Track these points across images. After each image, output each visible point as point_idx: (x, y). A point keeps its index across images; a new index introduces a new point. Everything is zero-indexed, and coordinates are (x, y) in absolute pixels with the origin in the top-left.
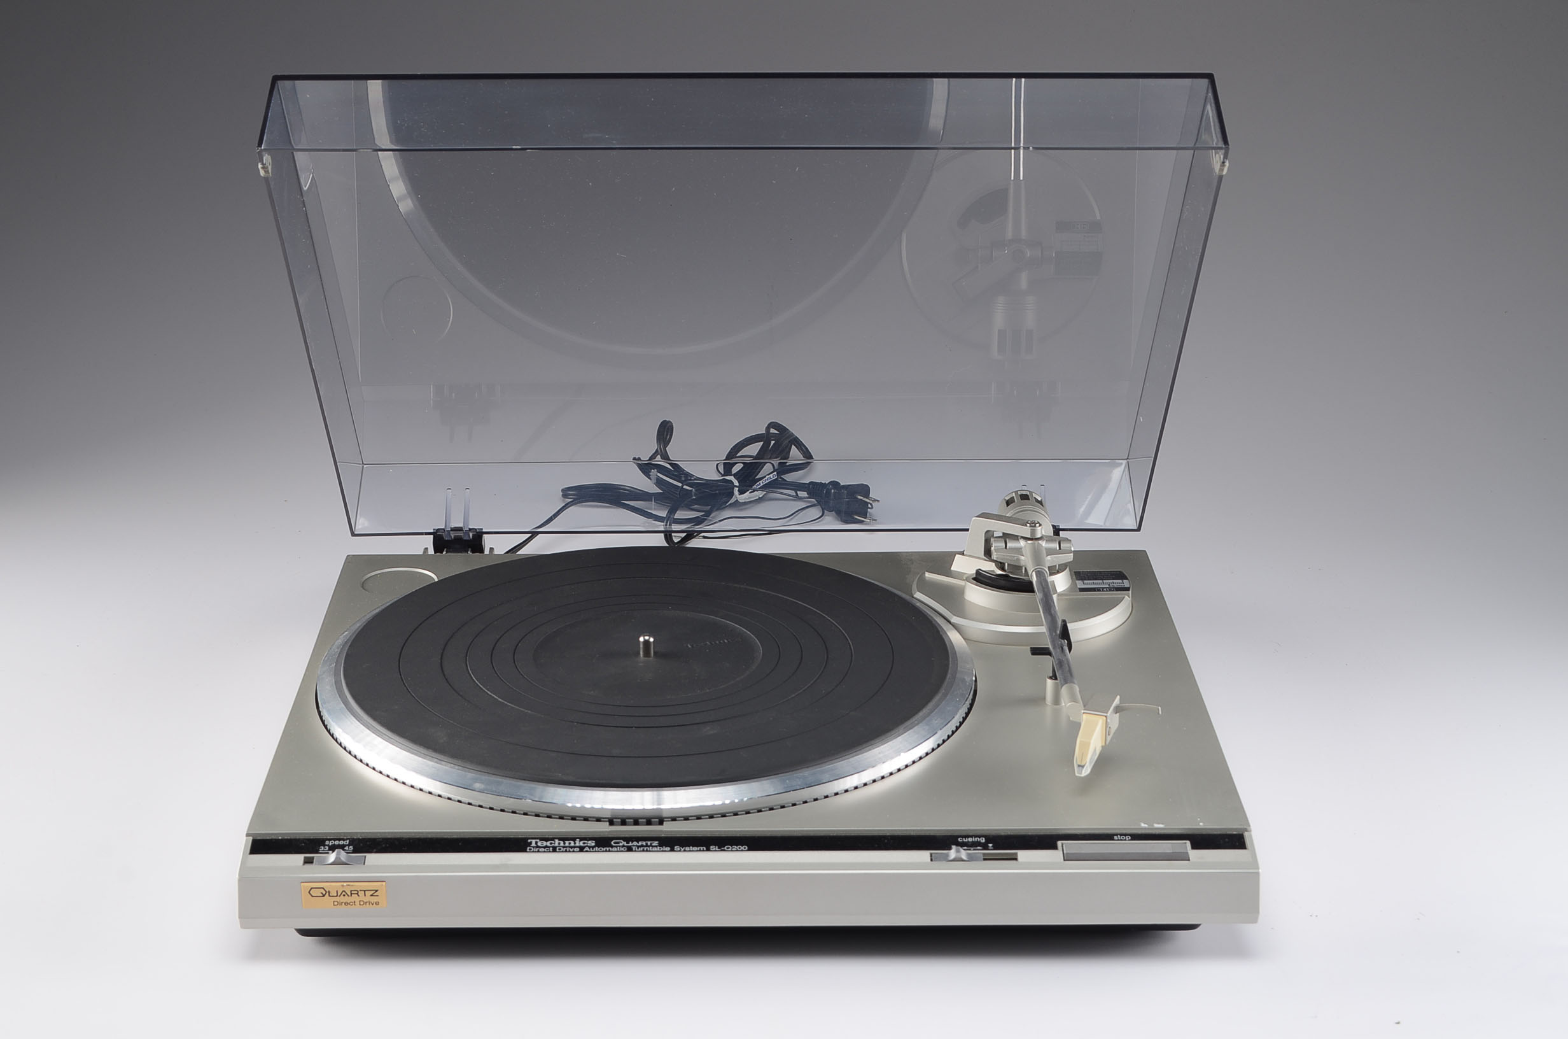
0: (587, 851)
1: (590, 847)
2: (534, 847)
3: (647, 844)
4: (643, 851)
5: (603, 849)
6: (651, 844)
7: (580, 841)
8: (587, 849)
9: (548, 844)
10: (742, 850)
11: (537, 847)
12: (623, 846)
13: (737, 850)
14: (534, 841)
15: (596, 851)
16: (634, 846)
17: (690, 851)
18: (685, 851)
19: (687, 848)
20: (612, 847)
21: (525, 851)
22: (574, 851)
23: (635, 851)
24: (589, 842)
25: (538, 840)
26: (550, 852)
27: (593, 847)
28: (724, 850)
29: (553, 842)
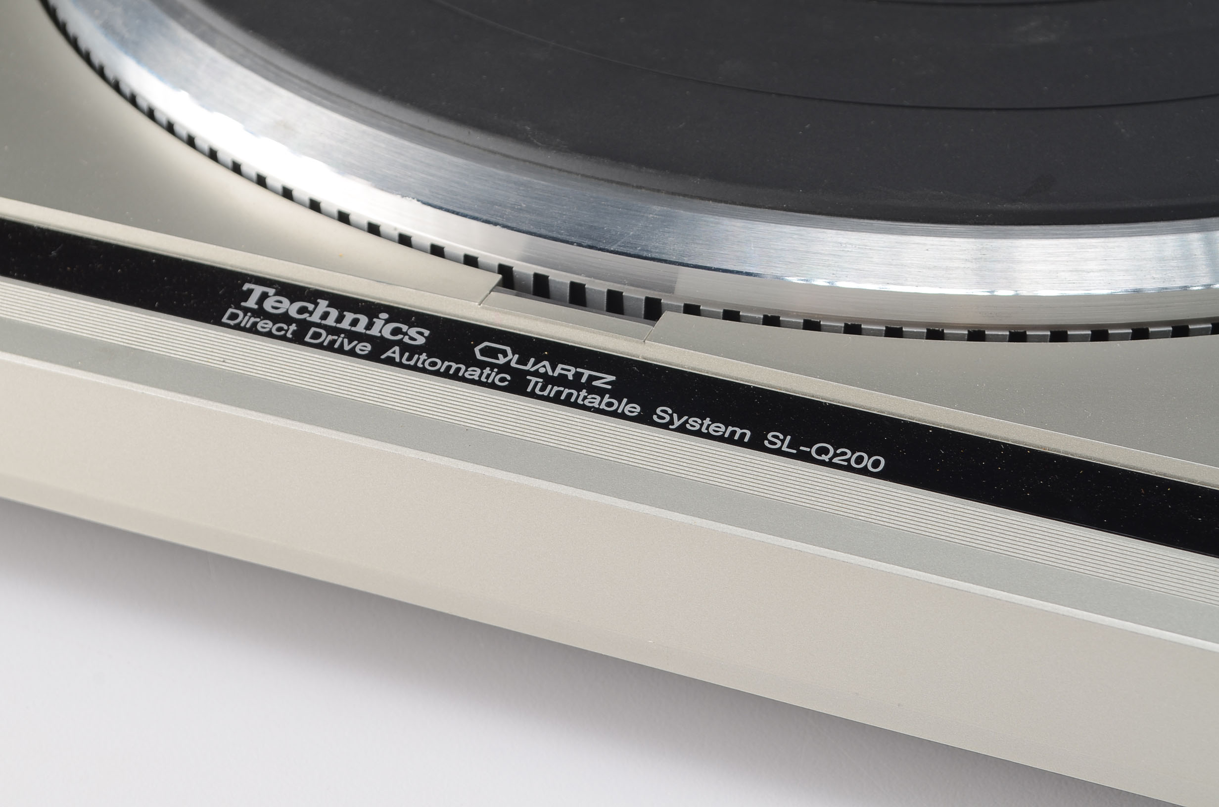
0: (390, 362)
1: (405, 348)
2: (246, 310)
3: (578, 376)
4: (556, 399)
5: (442, 366)
6: (591, 378)
7: (387, 321)
8: (394, 352)
9: (293, 310)
10: (864, 472)
11: (260, 313)
12: (505, 368)
13: (849, 468)
14: (258, 290)
15: (415, 368)
16: (536, 374)
17: (698, 434)
18: (682, 429)
19: (694, 423)
20: (472, 362)
21: (218, 322)
22: (352, 353)
23: (532, 395)
24: (413, 332)
25: (271, 291)
26: (284, 338)
27: (414, 350)
28: (806, 457)
29: (311, 307)
